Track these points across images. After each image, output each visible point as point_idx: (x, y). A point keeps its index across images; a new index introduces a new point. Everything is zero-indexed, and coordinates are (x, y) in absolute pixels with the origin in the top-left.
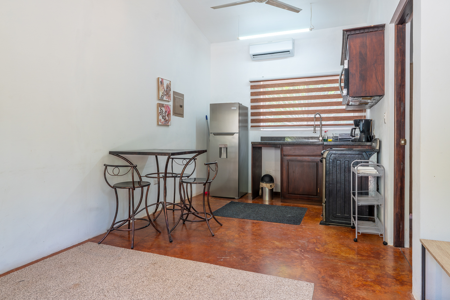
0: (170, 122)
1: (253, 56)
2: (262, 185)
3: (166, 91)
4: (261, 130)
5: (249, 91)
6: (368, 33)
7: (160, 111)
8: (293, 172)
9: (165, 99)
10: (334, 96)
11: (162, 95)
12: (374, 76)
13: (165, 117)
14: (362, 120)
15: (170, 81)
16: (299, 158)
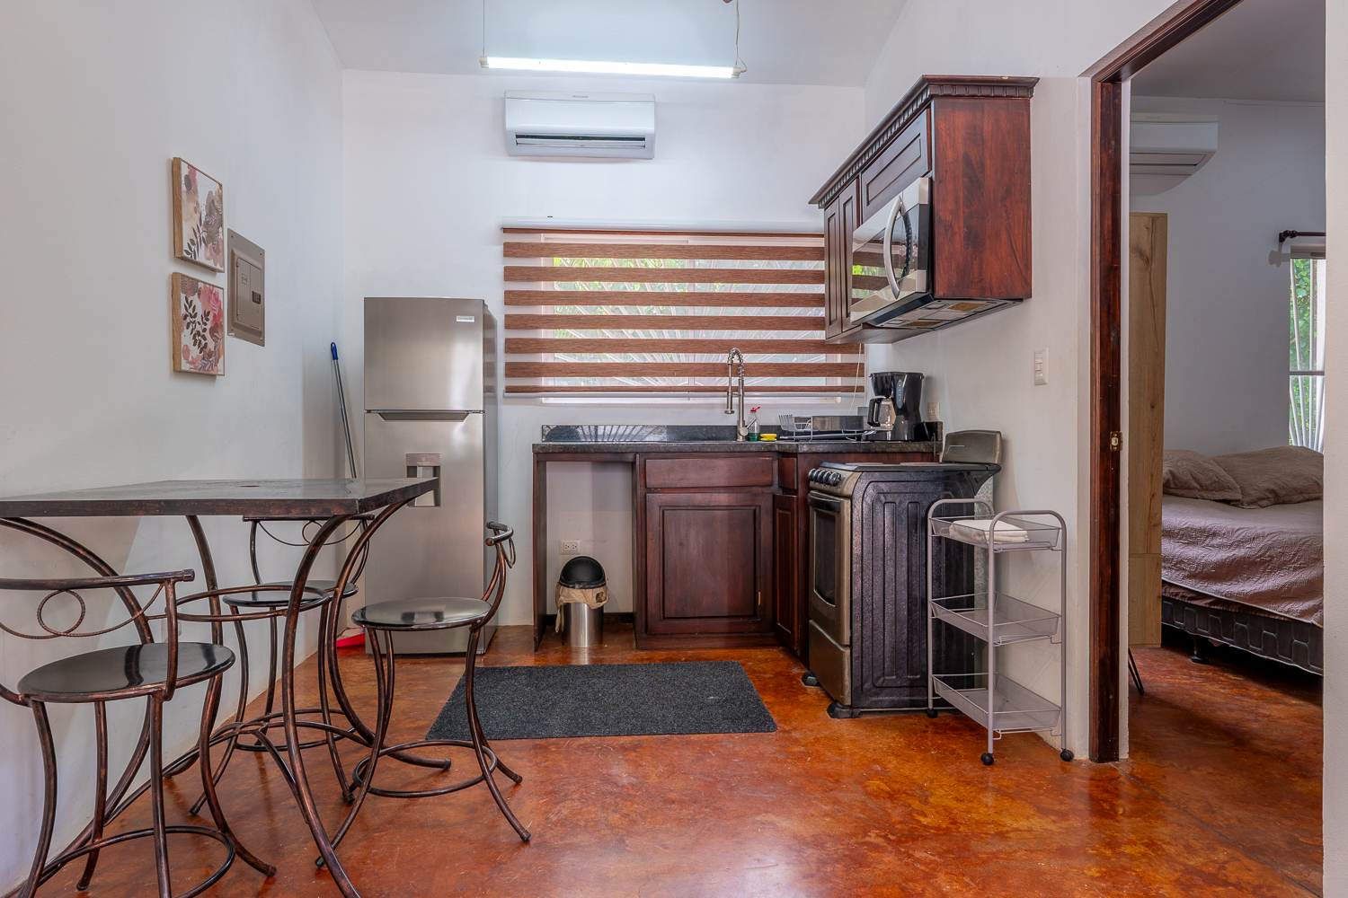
0: (221, 360)
1: (518, 136)
2: (569, 596)
3: (207, 223)
4: (541, 403)
5: (495, 263)
6: (987, 101)
7: (183, 311)
8: (681, 544)
9: (201, 258)
10: (778, 299)
11: (192, 240)
12: (1004, 236)
13: (205, 339)
14: (901, 375)
15: (221, 185)
16: (699, 498)
